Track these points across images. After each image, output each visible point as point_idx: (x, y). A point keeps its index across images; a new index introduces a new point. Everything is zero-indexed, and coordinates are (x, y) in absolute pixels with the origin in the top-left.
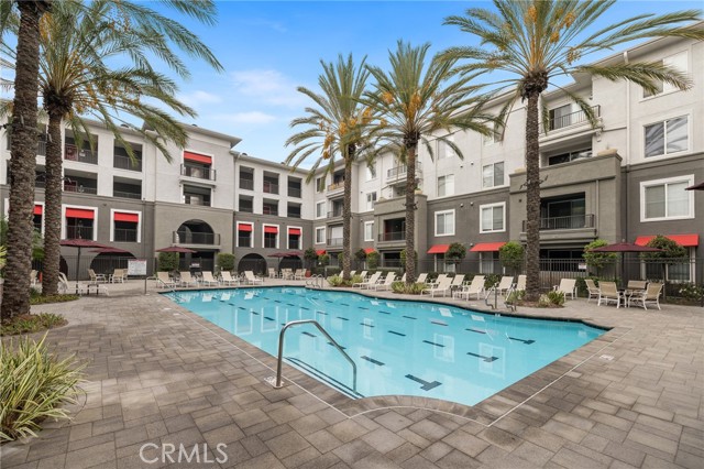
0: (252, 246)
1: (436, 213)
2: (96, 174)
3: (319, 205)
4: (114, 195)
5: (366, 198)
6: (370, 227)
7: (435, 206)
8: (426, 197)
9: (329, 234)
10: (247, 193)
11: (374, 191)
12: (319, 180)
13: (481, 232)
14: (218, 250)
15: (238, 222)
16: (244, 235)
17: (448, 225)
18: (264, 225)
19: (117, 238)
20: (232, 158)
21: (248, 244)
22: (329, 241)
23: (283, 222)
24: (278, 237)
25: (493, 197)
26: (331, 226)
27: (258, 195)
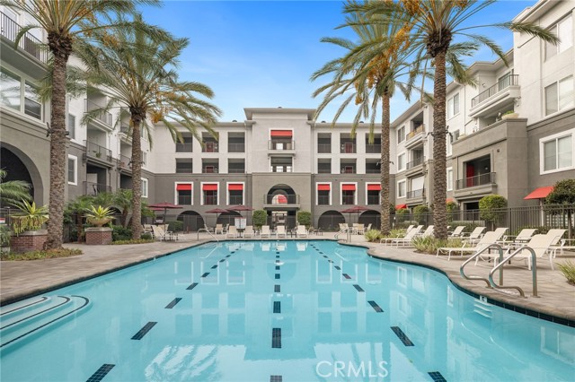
0: (331, 204)
1: (543, 139)
2: (218, 159)
3: (400, 157)
4: (229, 172)
6: (451, 173)
9: (410, 185)
10: (325, 156)
12: (400, 132)
14: (298, 209)
15: (317, 183)
16: (324, 194)
18: (341, 183)
19: (231, 203)
20: (309, 127)
21: (327, 203)
22: (409, 194)
23: (361, 179)
24: (356, 194)
26: (411, 177)
27: (336, 156)
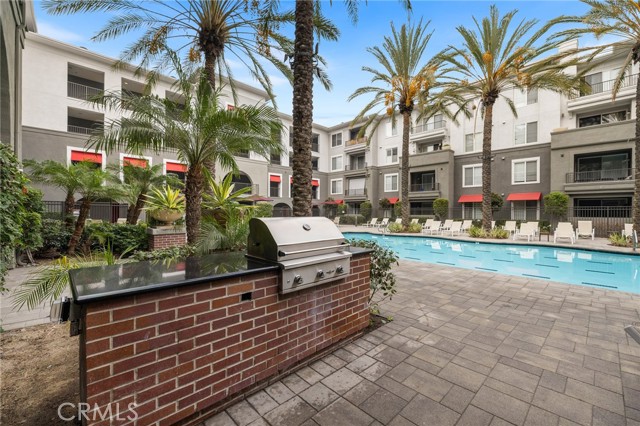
0: (281, 196)
1: (464, 167)
3: (334, 159)
5: (385, 153)
6: (390, 179)
7: (463, 160)
8: (453, 152)
9: (347, 185)
11: (394, 146)
12: (334, 136)
13: (513, 183)
15: (270, 174)
16: (275, 186)
17: (475, 177)
18: (291, 177)
21: (278, 194)
22: (346, 192)
25: (527, 153)
26: (348, 178)
